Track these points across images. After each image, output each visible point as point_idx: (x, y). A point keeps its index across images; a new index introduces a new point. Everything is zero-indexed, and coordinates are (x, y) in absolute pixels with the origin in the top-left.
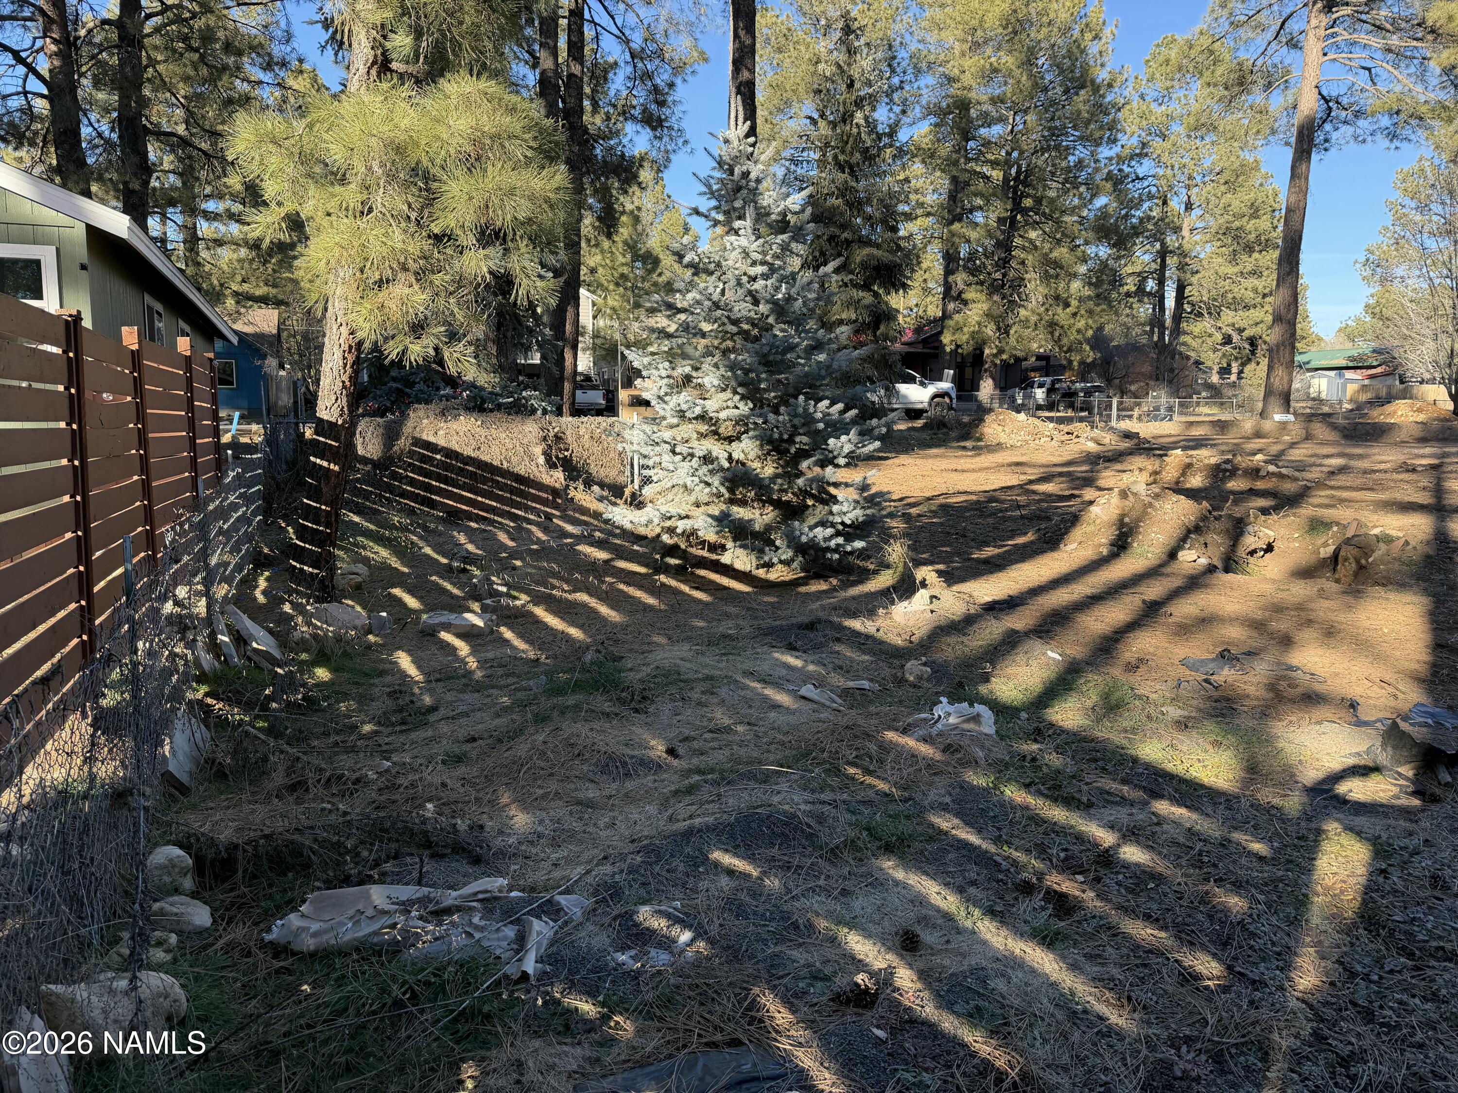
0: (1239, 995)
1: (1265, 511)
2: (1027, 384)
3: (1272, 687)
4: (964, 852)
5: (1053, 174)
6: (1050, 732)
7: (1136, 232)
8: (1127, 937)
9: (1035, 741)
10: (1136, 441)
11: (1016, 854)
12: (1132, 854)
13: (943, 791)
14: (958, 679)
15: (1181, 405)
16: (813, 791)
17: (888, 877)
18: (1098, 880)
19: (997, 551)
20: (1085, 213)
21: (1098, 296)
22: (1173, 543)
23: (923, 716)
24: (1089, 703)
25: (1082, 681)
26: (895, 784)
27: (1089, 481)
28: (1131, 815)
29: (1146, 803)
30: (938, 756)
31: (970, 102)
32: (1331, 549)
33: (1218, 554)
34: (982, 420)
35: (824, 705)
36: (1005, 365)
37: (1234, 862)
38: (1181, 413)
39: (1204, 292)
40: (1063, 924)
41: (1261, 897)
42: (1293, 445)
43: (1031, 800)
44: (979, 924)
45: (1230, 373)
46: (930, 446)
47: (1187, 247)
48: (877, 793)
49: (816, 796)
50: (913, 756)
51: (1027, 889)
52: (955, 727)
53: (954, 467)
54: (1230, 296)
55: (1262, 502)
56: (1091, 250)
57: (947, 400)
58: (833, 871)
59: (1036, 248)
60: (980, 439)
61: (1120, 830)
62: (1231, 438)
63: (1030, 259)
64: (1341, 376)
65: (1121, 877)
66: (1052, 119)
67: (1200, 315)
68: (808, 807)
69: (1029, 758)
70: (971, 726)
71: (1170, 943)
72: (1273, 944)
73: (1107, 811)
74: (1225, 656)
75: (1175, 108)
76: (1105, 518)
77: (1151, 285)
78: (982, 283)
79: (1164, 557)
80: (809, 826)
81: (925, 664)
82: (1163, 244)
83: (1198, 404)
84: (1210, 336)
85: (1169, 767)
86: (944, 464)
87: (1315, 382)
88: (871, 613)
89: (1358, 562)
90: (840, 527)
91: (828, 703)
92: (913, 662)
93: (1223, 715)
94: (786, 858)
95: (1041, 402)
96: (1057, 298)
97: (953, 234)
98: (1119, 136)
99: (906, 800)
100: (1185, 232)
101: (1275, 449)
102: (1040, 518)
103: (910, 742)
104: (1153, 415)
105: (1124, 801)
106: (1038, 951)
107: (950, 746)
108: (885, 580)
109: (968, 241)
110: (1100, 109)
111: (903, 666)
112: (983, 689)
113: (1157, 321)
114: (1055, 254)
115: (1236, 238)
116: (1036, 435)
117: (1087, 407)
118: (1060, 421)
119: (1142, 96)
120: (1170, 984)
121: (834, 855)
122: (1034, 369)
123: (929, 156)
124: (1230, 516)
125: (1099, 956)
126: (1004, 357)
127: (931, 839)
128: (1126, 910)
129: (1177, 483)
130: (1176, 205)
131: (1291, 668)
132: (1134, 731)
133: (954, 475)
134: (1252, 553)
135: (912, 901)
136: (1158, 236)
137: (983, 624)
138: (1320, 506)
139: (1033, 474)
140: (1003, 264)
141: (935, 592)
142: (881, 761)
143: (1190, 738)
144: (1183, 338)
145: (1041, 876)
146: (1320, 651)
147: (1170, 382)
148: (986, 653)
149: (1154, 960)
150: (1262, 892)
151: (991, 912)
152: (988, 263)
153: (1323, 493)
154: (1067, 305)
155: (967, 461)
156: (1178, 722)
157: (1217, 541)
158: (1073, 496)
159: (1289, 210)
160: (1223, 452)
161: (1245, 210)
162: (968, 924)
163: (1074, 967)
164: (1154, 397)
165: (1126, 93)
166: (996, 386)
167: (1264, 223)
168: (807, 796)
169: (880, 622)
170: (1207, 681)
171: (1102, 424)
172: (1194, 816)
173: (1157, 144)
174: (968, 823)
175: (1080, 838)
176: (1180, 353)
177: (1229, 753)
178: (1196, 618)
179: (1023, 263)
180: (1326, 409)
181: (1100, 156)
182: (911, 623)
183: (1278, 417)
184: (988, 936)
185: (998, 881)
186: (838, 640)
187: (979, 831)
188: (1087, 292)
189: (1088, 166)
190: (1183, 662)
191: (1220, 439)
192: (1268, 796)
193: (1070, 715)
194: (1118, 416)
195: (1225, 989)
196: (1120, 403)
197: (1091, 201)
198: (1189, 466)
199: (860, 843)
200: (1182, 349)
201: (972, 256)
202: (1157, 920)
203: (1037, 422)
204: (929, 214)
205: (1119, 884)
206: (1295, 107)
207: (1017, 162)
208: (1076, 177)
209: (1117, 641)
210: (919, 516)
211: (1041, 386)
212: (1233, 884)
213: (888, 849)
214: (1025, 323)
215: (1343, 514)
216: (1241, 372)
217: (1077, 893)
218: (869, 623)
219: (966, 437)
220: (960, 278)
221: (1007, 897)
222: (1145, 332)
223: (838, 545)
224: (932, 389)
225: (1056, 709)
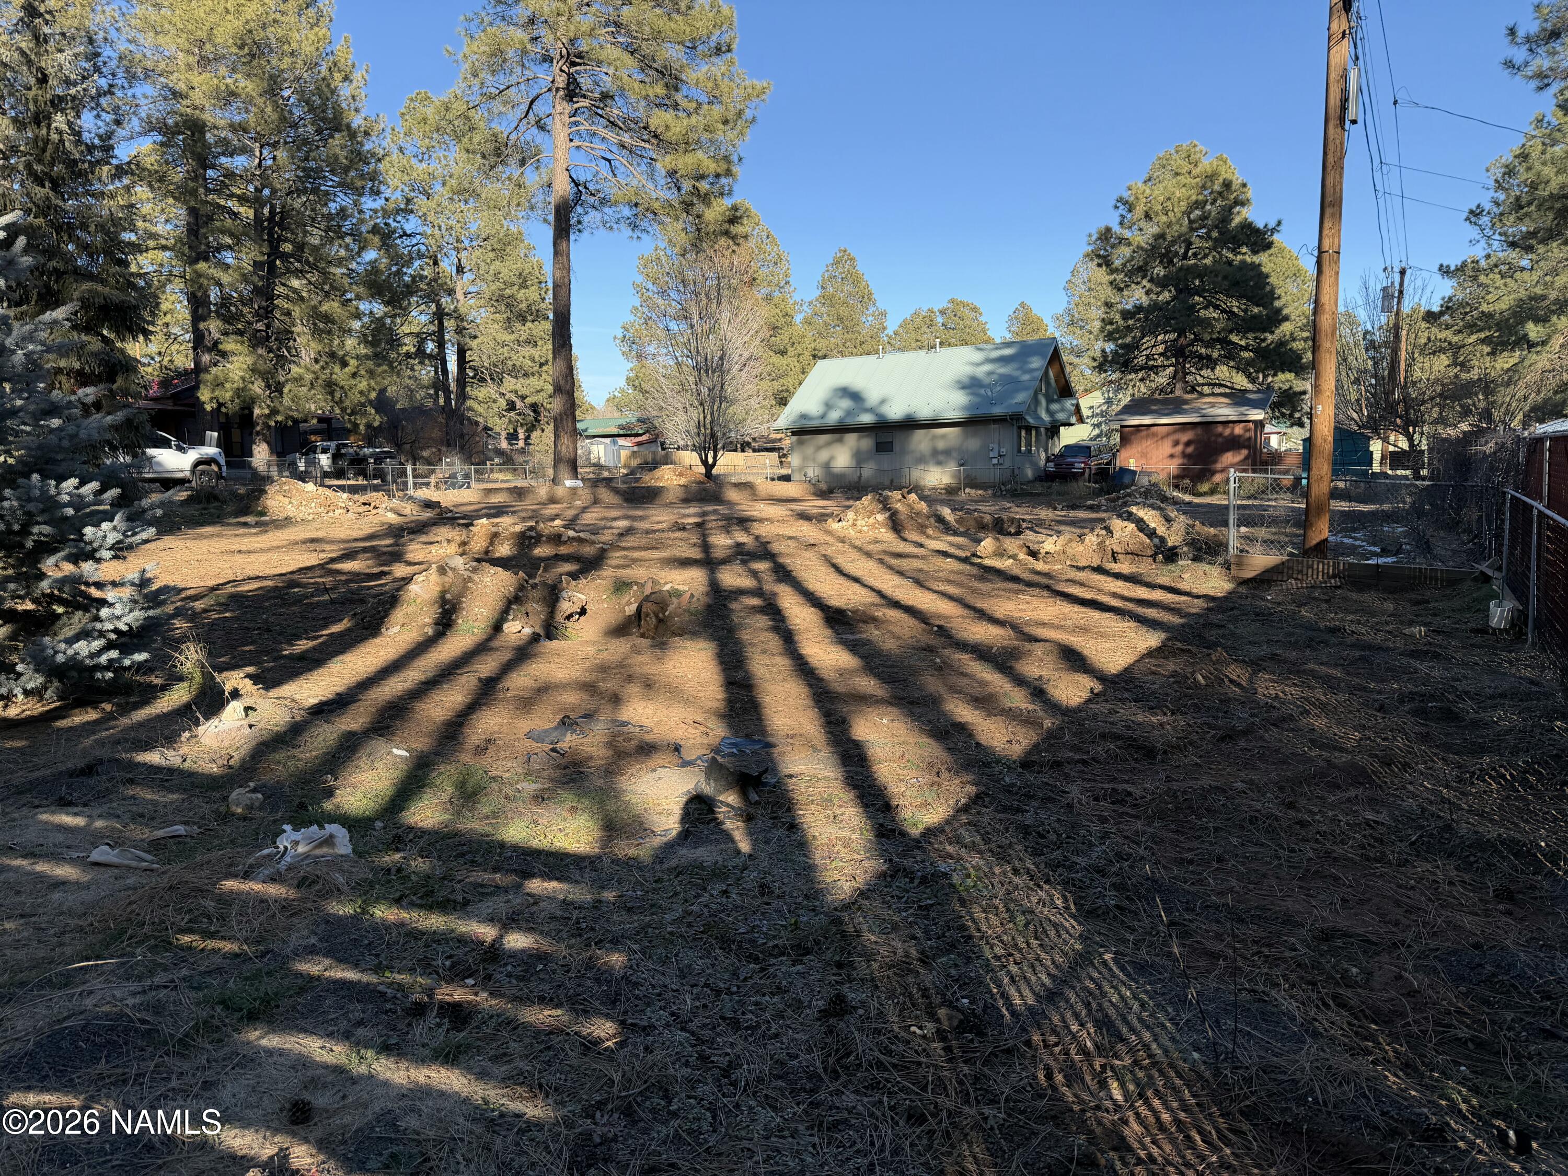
0: (635, 1045)
1: (574, 576)
2: (310, 450)
3: (610, 744)
4: (342, 993)
5: (313, 220)
6: (411, 836)
7: (410, 290)
8: (526, 1026)
9: (398, 850)
10: (438, 510)
11: (399, 977)
12: (517, 941)
13: (306, 933)
14: (297, 801)
15: (476, 471)
16: (140, 978)
17: (259, 1050)
18: (488, 977)
19: (311, 644)
20: (353, 266)
21: (376, 355)
22: (497, 615)
23: (266, 852)
24: (445, 797)
25: (435, 774)
26: (246, 940)
27: (396, 556)
28: (508, 901)
29: (519, 886)
30: (292, 894)
31: (205, 125)
32: (634, 607)
33: (539, 622)
34: (263, 492)
35: (128, 868)
36: (281, 429)
37: (608, 920)
38: (478, 480)
39: (484, 358)
40: (462, 1034)
41: (635, 947)
42: (584, 509)
43: (404, 915)
44: (376, 1065)
45: (517, 439)
46: (202, 524)
47: (463, 310)
48: (224, 957)
49: (148, 983)
50: (262, 901)
51: (419, 1010)
52: (306, 856)
53: (236, 547)
54: (510, 363)
55: (568, 567)
56: (364, 306)
57: (214, 468)
58: (186, 1066)
59: (302, 299)
60: (263, 514)
61: (500, 921)
62: (528, 504)
63: (297, 311)
64: (615, 443)
65: (509, 968)
66: (307, 159)
67: (483, 380)
68: (137, 1000)
69: (393, 871)
70: (325, 850)
71: (566, 1018)
72: (654, 987)
73: (483, 905)
74: (566, 723)
75: (435, 167)
76: (426, 597)
77: (430, 347)
78: (240, 333)
79: (489, 631)
80: (143, 1022)
81: (254, 791)
82: (439, 306)
83: (492, 471)
84: (495, 401)
85: (535, 843)
86: (223, 544)
87: (594, 448)
88: (171, 740)
89: (657, 616)
90: (113, 636)
91: (134, 864)
92: (238, 791)
93: (573, 781)
94: (120, 1071)
95: (326, 469)
96: (332, 355)
97: (199, 275)
98: (382, 188)
99: (263, 955)
100: (459, 295)
101: (570, 513)
102: (352, 601)
103: (256, 886)
104: (450, 482)
105: (499, 889)
106: (443, 1071)
107: (305, 878)
108: (179, 695)
109: (219, 284)
110: (358, 157)
111: (225, 798)
112: (328, 806)
113: (440, 384)
114: (325, 308)
115: (508, 306)
116: (330, 507)
117: (380, 474)
118: (353, 490)
119: (401, 150)
120: (574, 1058)
121: (184, 1046)
122: (315, 432)
123: (157, 179)
124: (544, 584)
125: (504, 1054)
126: (279, 418)
127: (302, 990)
128: (521, 1000)
129: (487, 552)
130: (447, 266)
131: (624, 724)
132: (495, 815)
133: (241, 559)
134: (569, 617)
135: (293, 1067)
136: (432, 297)
137: (315, 731)
138: (617, 567)
139: (332, 551)
140: (266, 313)
141: (248, 702)
142: (223, 918)
143: (548, 810)
144: (469, 403)
145: (430, 992)
146: (643, 704)
147: (462, 448)
148: (324, 763)
149: (555, 1040)
150: (636, 942)
151: (386, 1049)
152: (246, 310)
153: (618, 554)
154: (344, 364)
155: (252, 540)
156: (535, 797)
157: (536, 607)
158: (382, 574)
159: (556, 286)
160: (524, 519)
161: (514, 278)
162: (363, 1069)
163: (482, 1076)
164: (448, 464)
165: (384, 144)
166: (272, 451)
167: (532, 294)
168: (133, 986)
169: (185, 750)
170: (554, 750)
171: (401, 494)
172: (565, 886)
173: (421, 201)
174: (341, 961)
175: (462, 940)
176: (469, 419)
177: (585, 816)
178: (532, 689)
179: (288, 314)
180: (606, 474)
181: (364, 207)
182: (226, 743)
183: (569, 483)
184: (388, 1075)
185: (386, 1012)
186: (131, 781)
187: (356, 965)
188: (363, 350)
189: (352, 216)
190: (529, 735)
191: (519, 505)
192: (626, 849)
193: (429, 813)
194: (415, 484)
195: (622, 1045)
196: (414, 470)
197: (359, 254)
198: (495, 535)
199: (216, 1022)
200: (470, 414)
201: (225, 301)
202: (551, 999)
203: (328, 492)
204: (164, 248)
205: (509, 975)
206: (549, 186)
207: (269, 200)
208: (340, 227)
209: (461, 725)
210: (205, 611)
211: (325, 451)
212: (611, 942)
213: (252, 1018)
214: (298, 380)
215: (638, 573)
216: (527, 438)
217: (470, 998)
218: (170, 753)
219: (246, 511)
220: (213, 327)
221: (400, 1026)
222: (430, 396)
223: (111, 661)
224: (193, 455)
225: (413, 809)
